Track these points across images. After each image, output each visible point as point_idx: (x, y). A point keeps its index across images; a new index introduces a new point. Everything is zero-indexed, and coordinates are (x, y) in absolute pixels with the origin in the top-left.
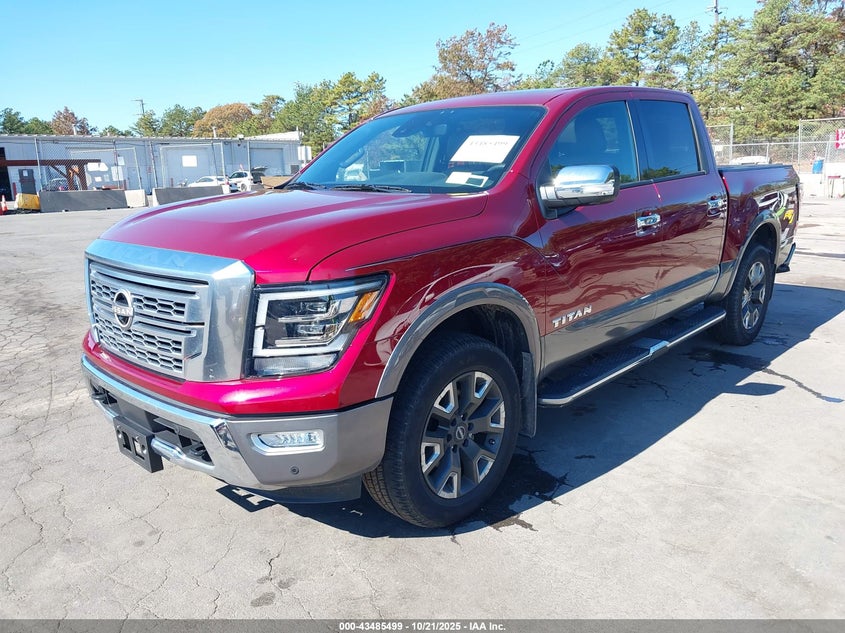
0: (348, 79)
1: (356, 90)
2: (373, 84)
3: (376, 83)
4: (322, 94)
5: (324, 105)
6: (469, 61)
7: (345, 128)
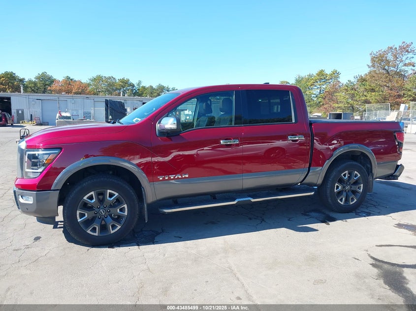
0: (321, 73)
1: (325, 78)
2: (333, 75)
3: (336, 74)
4: (308, 80)
5: (307, 85)
6: (388, 62)
7: (317, 96)
